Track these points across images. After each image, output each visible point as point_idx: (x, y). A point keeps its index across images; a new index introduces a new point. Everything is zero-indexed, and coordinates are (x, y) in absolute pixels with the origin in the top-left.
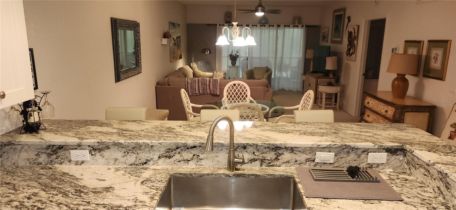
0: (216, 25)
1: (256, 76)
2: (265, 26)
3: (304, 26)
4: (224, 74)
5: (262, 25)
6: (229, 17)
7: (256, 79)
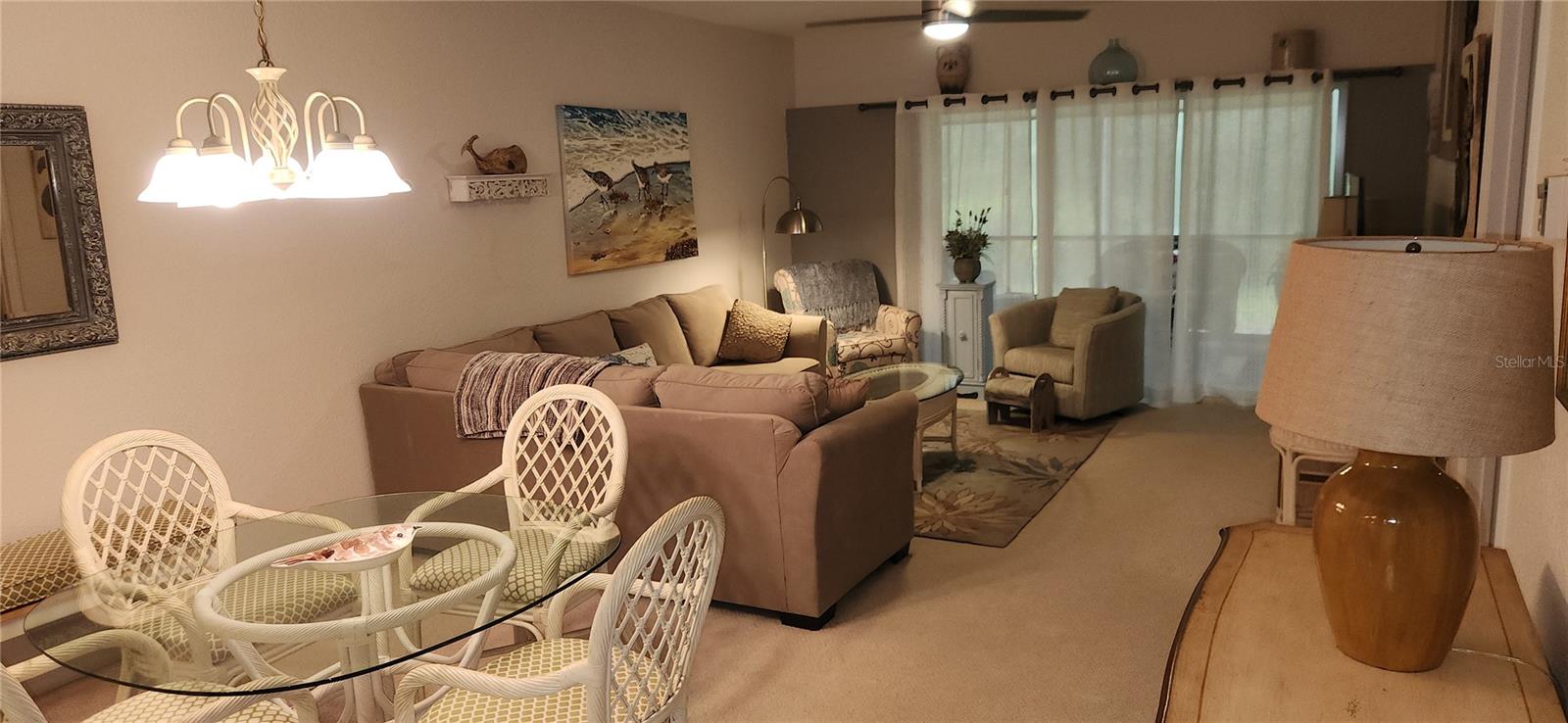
0: (894, 105)
1: (1059, 334)
2: (1114, 91)
3: (1327, 73)
4: (908, 320)
5: (1098, 87)
6: (951, 67)
7: (1054, 346)
